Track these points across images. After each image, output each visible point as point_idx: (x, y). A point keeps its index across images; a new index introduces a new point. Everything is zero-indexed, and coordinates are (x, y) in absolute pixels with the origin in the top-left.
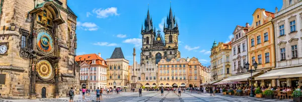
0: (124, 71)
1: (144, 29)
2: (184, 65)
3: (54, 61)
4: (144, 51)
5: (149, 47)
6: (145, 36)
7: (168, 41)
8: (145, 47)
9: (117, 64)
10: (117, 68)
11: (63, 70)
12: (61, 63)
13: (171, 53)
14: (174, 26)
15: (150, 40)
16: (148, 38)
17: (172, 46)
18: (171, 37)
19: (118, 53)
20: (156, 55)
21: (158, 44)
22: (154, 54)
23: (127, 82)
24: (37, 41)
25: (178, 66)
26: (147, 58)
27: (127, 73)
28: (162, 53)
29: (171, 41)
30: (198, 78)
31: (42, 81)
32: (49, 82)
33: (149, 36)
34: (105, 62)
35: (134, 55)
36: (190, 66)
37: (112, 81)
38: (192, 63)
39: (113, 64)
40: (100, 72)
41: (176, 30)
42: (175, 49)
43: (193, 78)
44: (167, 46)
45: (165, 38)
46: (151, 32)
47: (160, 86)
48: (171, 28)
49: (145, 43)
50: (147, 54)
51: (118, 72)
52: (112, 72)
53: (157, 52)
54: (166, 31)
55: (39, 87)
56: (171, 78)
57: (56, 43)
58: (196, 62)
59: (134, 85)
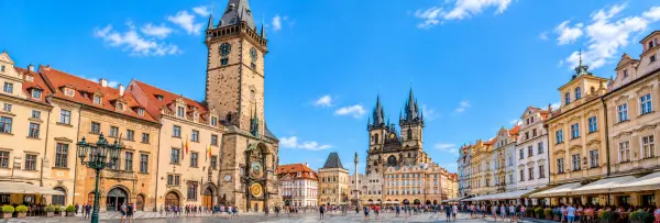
0: (340, 185)
1: (372, 123)
2: (419, 174)
3: (263, 183)
4: (371, 153)
5: (378, 147)
6: (373, 133)
7: (405, 137)
8: (372, 148)
9: (332, 174)
10: (332, 179)
11: (270, 188)
12: (268, 183)
13: (409, 155)
14: (414, 115)
15: (380, 137)
16: (377, 135)
17: (412, 144)
18: (409, 132)
19: (333, 161)
20: (389, 159)
21: (392, 144)
22: (385, 157)
23: (346, 199)
24: (251, 171)
25: (411, 176)
26: (375, 164)
27: (346, 186)
28: (397, 155)
29: (410, 138)
30: (438, 192)
31: (256, 199)
32: (260, 200)
33: (378, 132)
34: (315, 174)
35: (356, 162)
36: (427, 175)
37: (325, 197)
38: (430, 171)
39: (326, 175)
40: (306, 186)
41: (418, 121)
42: (415, 149)
43: (432, 191)
44: (404, 145)
45: (401, 133)
46: (381, 126)
47: (386, 202)
48: (411, 119)
49: (373, 143)
50: (376, 157)
51: (332, 185)
52: (324, 185)
53: (389, 155)
54: (403, 123)
55: (253, 203)
56: (400, 192)
57: (265, 169)
58: (436, 169)
59: (355, 202)
